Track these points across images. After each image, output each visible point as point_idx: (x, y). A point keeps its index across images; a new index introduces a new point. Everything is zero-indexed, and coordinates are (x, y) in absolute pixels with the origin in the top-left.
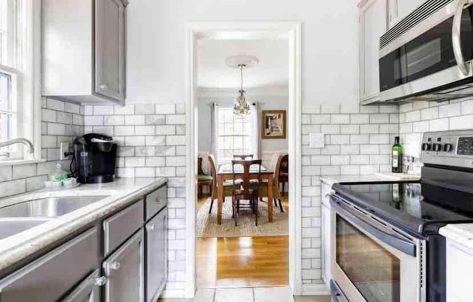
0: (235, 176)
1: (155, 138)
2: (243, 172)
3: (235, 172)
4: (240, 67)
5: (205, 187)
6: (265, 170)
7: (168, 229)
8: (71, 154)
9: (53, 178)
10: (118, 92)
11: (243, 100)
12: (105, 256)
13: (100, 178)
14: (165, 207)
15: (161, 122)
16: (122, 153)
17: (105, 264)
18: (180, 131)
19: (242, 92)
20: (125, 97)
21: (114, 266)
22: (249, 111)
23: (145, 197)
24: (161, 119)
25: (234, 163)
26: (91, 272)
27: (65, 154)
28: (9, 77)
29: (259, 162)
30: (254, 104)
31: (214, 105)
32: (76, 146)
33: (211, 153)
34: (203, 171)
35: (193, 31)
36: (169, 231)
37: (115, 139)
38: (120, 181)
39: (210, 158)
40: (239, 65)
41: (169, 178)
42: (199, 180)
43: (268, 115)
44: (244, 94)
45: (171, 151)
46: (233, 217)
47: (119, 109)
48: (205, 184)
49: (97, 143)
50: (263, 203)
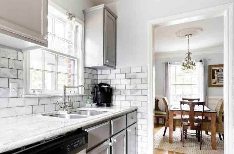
0: (182, 112)
1: (130, 85)
2: (189, 110)
3: (182, 110)
4: (187, 36)
5: (160, 119)
6: (209, 110)
7: (137, 135)
8: (93, 92)
9: (88, 102)
10: (113, 63)
11: (189, 59)
12: (112, 135)
13: (105, 104)
14: (136, 122)
15: (134, 77)
16: (115, 93)
17: (111, 138)
18: (144, 81)
19: (189, 54)
20: (116, 65)
21: (115, 140)
22: (194, 67)
23: (126, 115)
24: (134, 75)
25: (182, 103)
26: (107, 140)
27: (91, 92)
28: (74, 61)
29: (203, 104)
30: (201, 61)
31: (167, 64)
32: (95, 89)
33: (165, 97)
34: (160, 109)
35: (152, 24)
36: (138, 136)
37: (112, 86)
38: (113, 107)
39: (164, 100)
40: (186, 35)
41: (138, 108)
42: (155, 114)
43: (214, 68)
44: (191, 55)
45: (139, 93)
46: (181, 141)
47: (113, 71)
48: (160, 117)
49: (104, 88)
50: (208, 135)
